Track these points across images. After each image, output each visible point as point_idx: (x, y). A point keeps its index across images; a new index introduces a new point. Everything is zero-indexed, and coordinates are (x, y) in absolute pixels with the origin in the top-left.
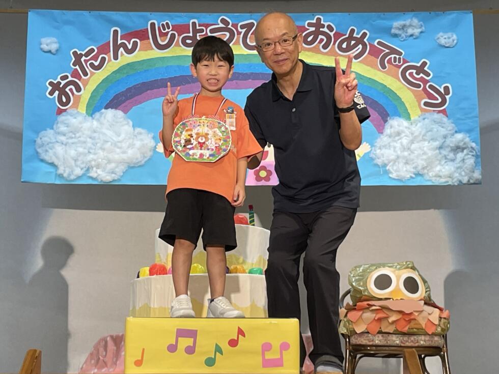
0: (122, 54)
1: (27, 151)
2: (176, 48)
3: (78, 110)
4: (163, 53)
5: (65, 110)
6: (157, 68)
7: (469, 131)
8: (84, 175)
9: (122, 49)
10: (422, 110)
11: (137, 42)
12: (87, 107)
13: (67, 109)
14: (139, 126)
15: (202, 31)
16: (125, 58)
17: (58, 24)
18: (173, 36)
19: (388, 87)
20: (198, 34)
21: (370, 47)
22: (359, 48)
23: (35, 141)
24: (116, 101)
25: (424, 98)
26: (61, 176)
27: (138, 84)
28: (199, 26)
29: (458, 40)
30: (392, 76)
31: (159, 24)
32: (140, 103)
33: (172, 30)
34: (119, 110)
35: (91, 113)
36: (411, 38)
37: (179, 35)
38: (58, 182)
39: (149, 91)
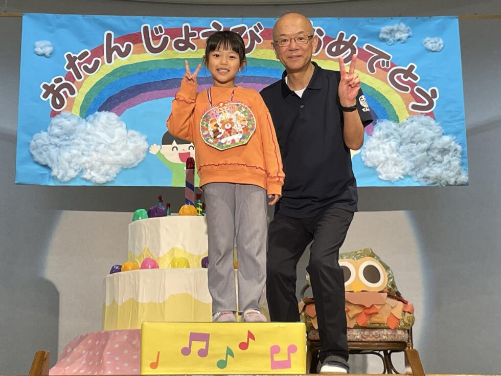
0: (116, 57)
1: (21, 154)
2: (168, 51)
3: (73, 112)
4: (157, 56)
5: (59, 113)
6: (150, 71)
7: (456, 133)
8: (77, 177)
9: (115, 53)
10: (410, 112)
11: (130, 46)
12: (80, 109)
13: (60, 112)
14: (132, 129)
15: (194, 34)
16: (118, 62)
17: (51, 27)
18: (166, 40)
19: (376, 90)
20: (190, 38)
21: (359, 51)
22: (348, 52)
23: (29, 143)
24: (109, 103)
25: (411, 102)
26: (54, 178)
27: (131, 87)
28: (191, 30)
29: (444, 44)
30: (381, 80)
31: (151, 28)
32: (134, 105)
33: (164, 34)
34: (113, 112)
35: (84, 115)
36: (399, 42)
37: (172, 39)
38: (52, 184)
39: (141, 94)
